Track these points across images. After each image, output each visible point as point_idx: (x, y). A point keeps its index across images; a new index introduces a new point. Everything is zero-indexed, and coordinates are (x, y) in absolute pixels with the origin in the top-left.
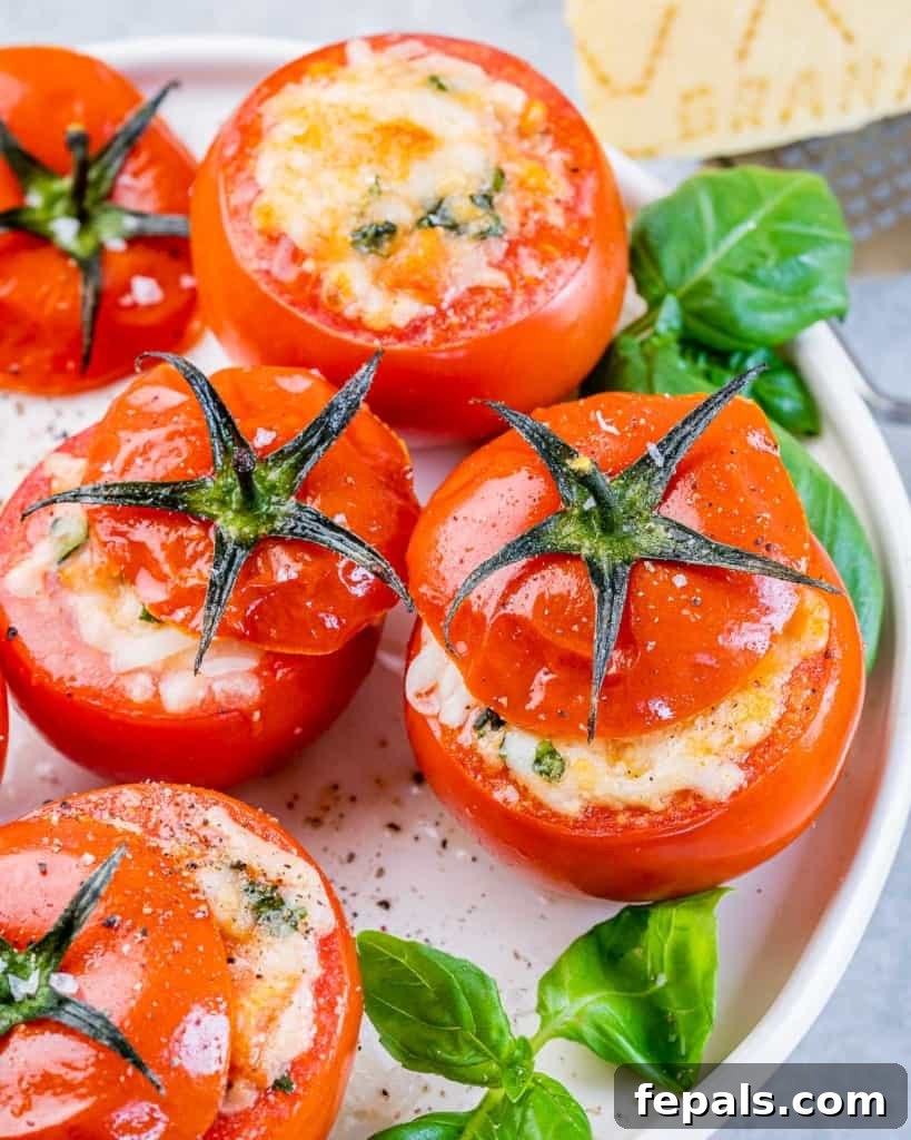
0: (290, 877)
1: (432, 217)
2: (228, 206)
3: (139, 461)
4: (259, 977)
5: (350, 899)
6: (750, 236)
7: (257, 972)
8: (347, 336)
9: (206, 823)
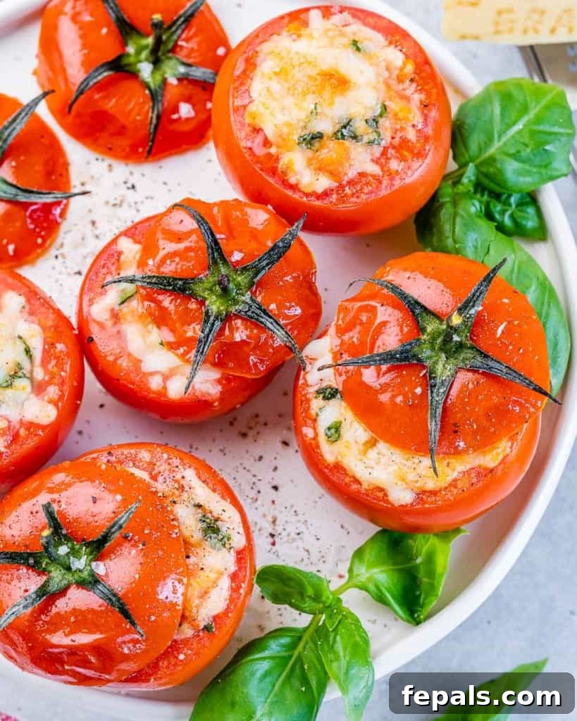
0: (224, 516)
1: (343, 130)
2: (233, 106)
3: (168, 262)
4: (202, 569)
5: (257, 482)
6: (520, 132)
7: (201, 566)
8: (290, 193)
9: (183, 477)
